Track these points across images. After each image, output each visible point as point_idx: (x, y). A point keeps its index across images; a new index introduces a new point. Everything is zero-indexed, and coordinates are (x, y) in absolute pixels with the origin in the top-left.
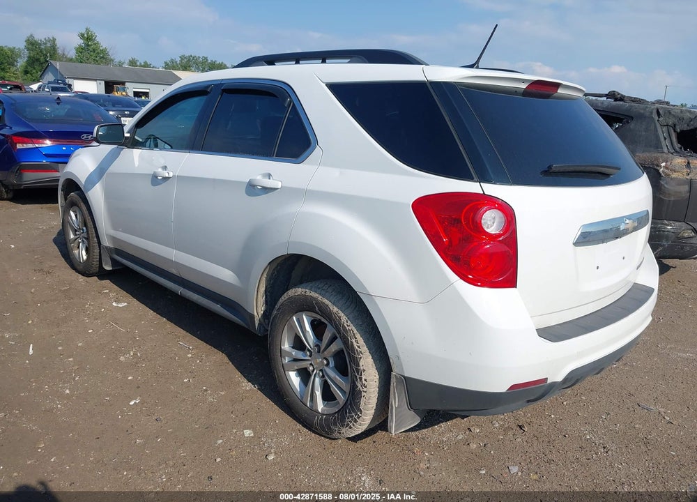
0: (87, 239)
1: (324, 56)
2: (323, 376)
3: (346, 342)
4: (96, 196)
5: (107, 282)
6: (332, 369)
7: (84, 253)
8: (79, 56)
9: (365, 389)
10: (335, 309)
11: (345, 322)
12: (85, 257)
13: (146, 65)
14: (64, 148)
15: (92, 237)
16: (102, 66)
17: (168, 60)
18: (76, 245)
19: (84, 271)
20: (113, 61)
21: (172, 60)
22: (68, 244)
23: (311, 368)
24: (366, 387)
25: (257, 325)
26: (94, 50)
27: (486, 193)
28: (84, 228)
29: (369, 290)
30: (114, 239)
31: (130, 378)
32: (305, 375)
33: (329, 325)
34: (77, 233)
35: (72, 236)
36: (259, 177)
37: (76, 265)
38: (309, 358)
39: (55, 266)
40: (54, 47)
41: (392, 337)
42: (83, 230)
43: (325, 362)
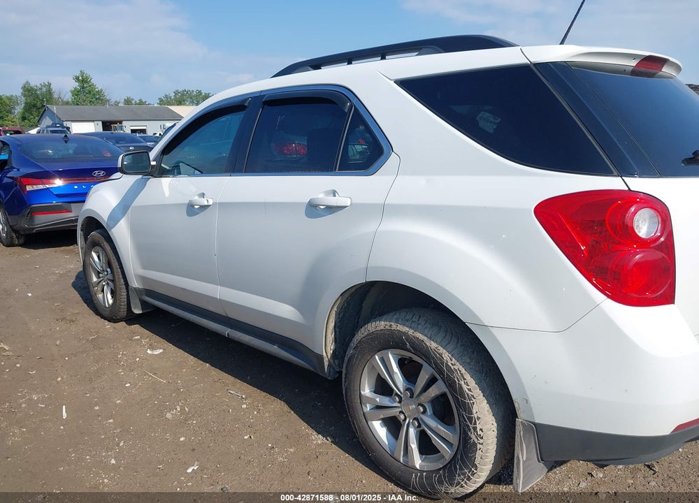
0: (113, 281)
1: (382, 52)
2: (419, 426)
3: (451, 384)
4: (122, 233)
5: (136, 327)
6: (430, 417)
7: (109, 296)
8: (75, 99)
9: (481, 441)
10: (433, 345)
11: (449, 360)
12: (111, 301)
13: (141, 103)
14: (76, 187)
15: (119, 278)
16: (99, 107)
17: (162, 96)
18: (100, 289)
19: (111, 316)
20: (109, 101)
21: (166, 95)
22: (91, 288)
23: (402, 417)
24: (482, 438)
25: (326, 367)
26: (90, 92)
27: (632, 189)
28: (109, 270)
29: (483, 321)
30: (143, 279)
31: (182, 439)
32: (394, 425)
33: (425, 365)
34: (101, 275)
35: (95, 279)
36: (321, 196)
37: (101, 311)
38: (399, 405)
39: (78, 314)
40: (50, 92)
41: (519, 376)
42: (107, 271)
43: (422, 409)
